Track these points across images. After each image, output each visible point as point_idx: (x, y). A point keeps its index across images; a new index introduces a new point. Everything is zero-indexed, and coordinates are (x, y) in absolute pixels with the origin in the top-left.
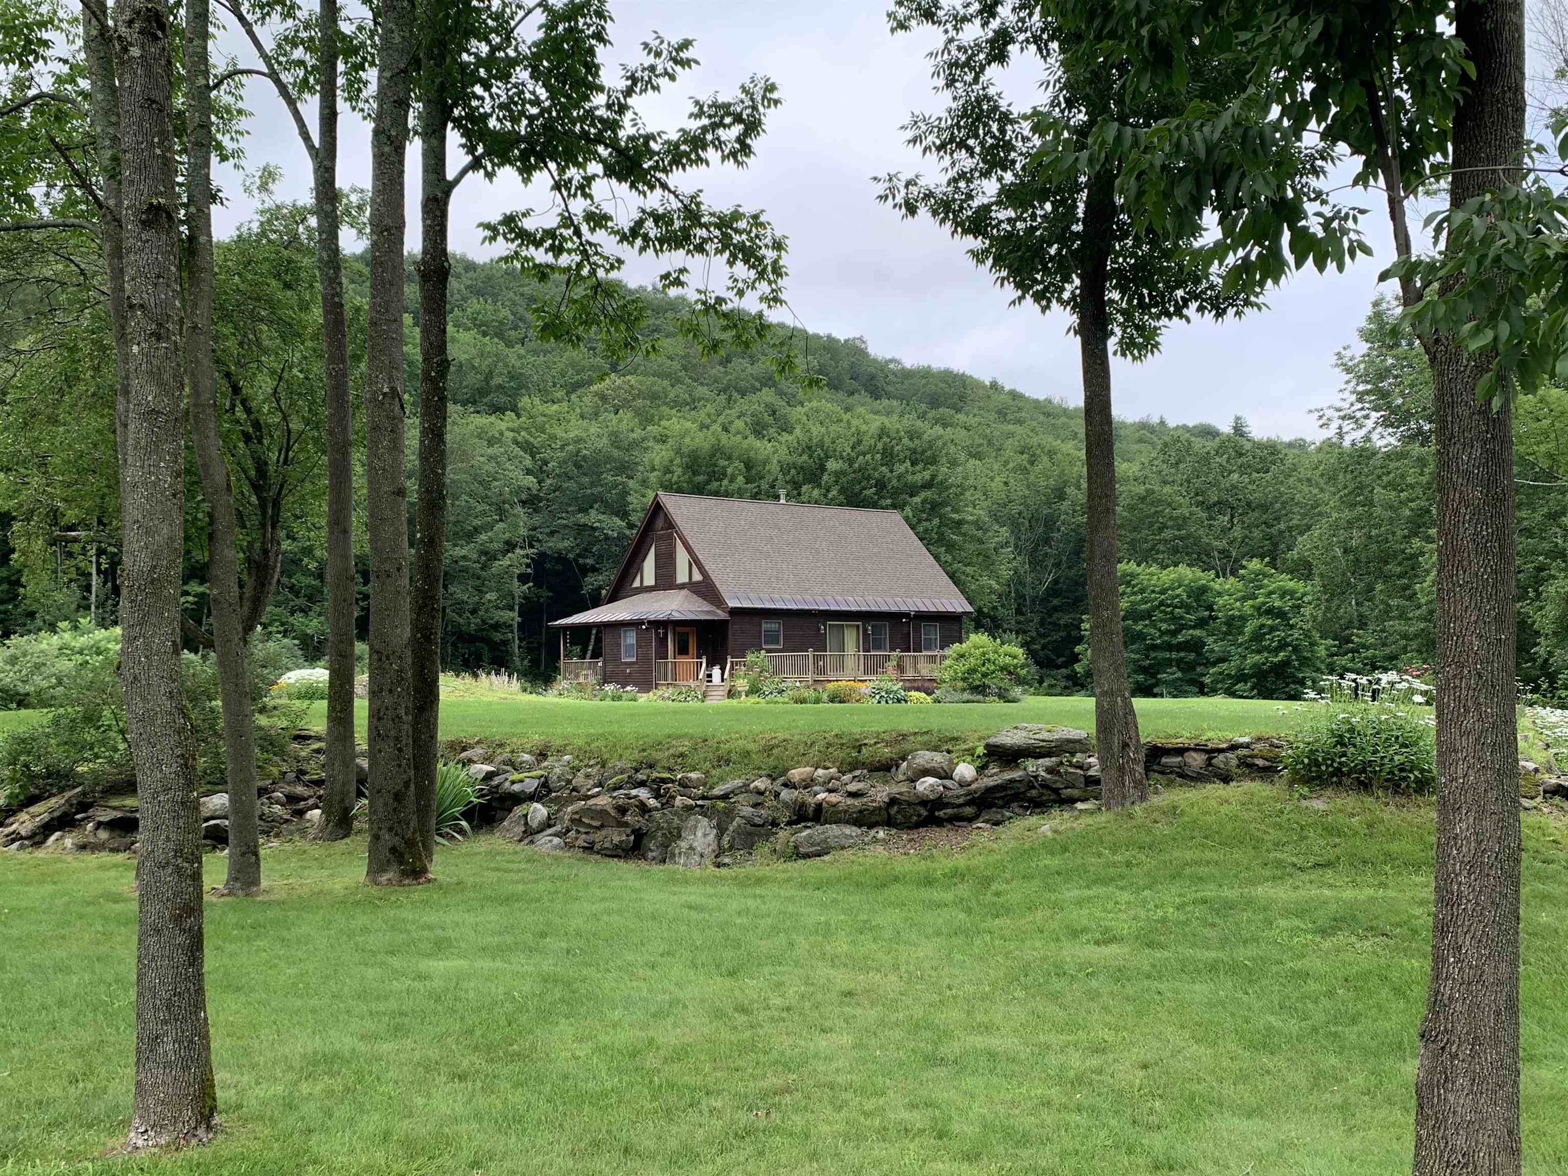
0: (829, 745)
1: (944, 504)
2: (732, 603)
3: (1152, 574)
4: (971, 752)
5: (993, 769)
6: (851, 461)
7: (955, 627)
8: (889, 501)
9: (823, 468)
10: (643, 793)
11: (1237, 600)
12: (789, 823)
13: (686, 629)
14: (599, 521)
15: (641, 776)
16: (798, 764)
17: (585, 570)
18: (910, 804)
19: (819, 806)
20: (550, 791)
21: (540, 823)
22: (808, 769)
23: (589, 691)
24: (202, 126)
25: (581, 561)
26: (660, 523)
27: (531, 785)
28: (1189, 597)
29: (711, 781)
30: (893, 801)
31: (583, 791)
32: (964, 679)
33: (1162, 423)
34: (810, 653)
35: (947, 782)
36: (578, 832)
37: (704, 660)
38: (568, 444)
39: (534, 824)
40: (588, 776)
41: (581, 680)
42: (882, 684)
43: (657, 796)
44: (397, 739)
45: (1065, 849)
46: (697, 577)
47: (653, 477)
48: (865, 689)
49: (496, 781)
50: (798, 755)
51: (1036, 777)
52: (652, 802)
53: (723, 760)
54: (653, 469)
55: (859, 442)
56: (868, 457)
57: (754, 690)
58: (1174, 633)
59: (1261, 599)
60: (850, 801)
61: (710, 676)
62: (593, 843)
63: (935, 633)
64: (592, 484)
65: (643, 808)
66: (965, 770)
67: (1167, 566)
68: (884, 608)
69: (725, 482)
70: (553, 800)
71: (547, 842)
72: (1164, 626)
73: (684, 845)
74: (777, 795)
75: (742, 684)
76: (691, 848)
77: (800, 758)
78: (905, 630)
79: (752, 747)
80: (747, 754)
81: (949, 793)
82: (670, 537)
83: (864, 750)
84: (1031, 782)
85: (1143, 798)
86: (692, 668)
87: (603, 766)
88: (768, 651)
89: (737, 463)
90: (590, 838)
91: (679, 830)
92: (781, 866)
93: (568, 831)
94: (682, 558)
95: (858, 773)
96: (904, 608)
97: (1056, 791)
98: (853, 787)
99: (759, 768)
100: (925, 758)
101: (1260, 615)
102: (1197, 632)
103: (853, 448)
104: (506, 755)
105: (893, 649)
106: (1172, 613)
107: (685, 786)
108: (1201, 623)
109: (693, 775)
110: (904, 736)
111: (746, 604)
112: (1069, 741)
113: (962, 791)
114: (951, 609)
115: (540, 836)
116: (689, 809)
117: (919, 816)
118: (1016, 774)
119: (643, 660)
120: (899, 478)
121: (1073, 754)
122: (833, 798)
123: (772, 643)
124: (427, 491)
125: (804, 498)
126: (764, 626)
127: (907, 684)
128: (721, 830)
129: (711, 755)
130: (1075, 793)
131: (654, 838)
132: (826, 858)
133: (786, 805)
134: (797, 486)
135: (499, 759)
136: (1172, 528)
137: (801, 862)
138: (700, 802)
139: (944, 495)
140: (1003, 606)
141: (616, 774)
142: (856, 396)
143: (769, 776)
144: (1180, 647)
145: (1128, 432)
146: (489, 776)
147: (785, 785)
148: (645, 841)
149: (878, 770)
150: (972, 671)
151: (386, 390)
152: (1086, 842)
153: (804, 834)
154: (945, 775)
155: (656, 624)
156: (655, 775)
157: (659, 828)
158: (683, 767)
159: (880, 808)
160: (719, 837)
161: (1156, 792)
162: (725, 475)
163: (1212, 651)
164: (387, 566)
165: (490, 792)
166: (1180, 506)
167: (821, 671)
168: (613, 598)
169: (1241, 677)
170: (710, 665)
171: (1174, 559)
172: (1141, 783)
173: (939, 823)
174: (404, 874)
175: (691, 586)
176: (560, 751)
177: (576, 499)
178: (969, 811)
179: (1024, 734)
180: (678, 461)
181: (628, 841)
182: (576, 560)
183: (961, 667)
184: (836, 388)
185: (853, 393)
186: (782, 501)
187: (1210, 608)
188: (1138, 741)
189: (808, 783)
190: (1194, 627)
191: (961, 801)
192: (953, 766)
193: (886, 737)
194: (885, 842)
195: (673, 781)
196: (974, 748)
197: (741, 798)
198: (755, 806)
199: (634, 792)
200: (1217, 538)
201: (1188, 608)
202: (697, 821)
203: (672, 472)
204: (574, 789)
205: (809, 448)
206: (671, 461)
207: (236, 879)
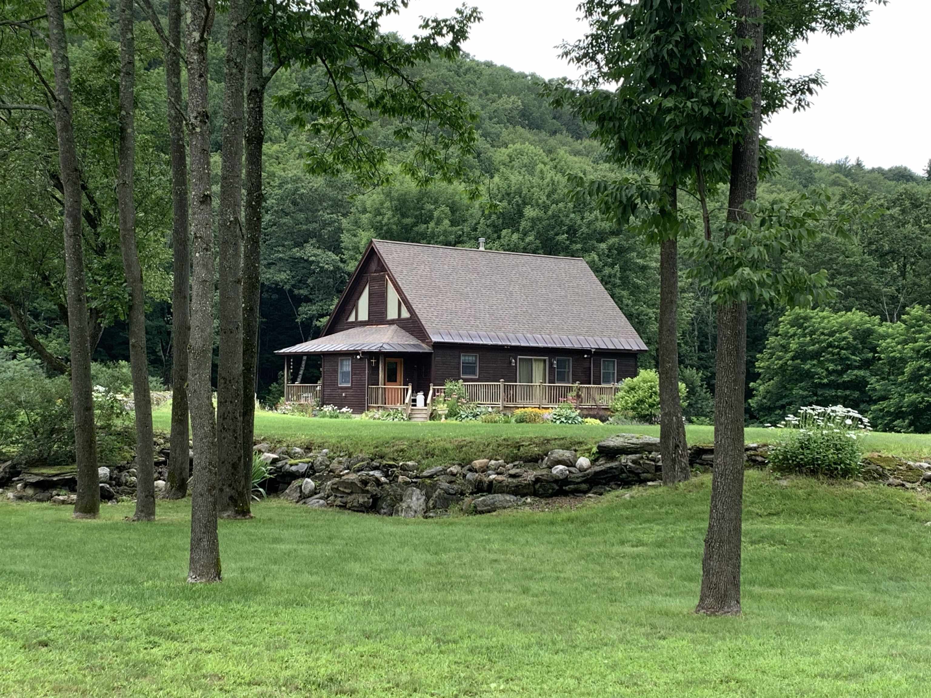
0: (499, 445)
1: (630, 249)
2: (435, 338)
3: (824, 318)
4: (589, 450)
5: (601, 461)
6: (546, 208)
7: (632, 363)
8: (579, 246)
9: (521, 214)
10: (377, 474)
11: (898, 343)
12: (472, 493)
13: (392, 360)
14: (314, 255)
15: (375, 463)
16: (479, 457)
17: (299, 300)
18: (548, 482)
19: (491, 482)
20: (315, 472)
21: (310, 491)
22: (486, 460)
23: (310, 410)
24: (130, 63)
25: (296, 292)
26: (373, 266)
27: (303, 468)
28: (855, 339)
29: (421, 467)
30: (537, 480)
31: (337, 472)
32: (633, 409)
33: (859, 165)
34: (501, 383)
35: (572, 469)
36: (336, 496)
37: (410, 388)
38: (287, 183)
39: (307, 492)
40: (340, 463)
41: (302, 401)
42: (563, 412)
43: (386, 476)
44: (235, 431)
45: (635, 506)
46: (405, 314)
47: (365, 218)
48: (548, 414)
49: (280, 464)
50: (479, 451)
51: (626, 466)
52: (383, 479)
53: (430, 454)
54: (364, 211)
55: (554, 191)
56: (561, 205)
57: (452, 414)
58: (840, 373)
59: (920, 343)
60: (510, 480)
61: (414, 401)
62: (346, 503)
63: (614, 367)
64: (308, 221)
65: (378, 482)
66: (584, 461)
67: (839, 310)
68: (568, 345)
69: (432, 224)
70: (316, 478)
71: (314, 502)
72: (831, 367)
73: (404, 505)
74: (464, 476)
75: (442, 409)
76: (409, 507)
77: (481, 453)
78: (586, 365)
79: (448, 446)
80: (445, 450)
81: (572, 476)
82: (383, 279)
83: (521, 449)
84: (622, 469)
85: (686, 478)
86: (400, 394)
87: (350, 457)
88: (465, 380)
89: (443, 207)
90: (344, 500)
91: (401, 496)
92: (465, 517)
93: (328, 497)
94: (392, 297)
95: (516, 463)
96: (586, 346)
97: (638, 475)
98: (513, 472)
99: (453, 460)
100: (559, 453)
101: (918, 359)
102: (861, 373)
103: (548, 196)
104: (284, 449)
105: (574, 382)
106: (838, 354)
107: (405, 470)
108: (866, 364)
109: (410, 463)
110: (548, 441)
111: (447, 339)
112: (648, 444)
113: (580, 475)
114: (628, 347)
115: (310, 499)
116: (407, 483)
117: (553, 489)
118: (614, 464)
119: (358, 386)
120: (589, 224)
121: (650, 453)
122: (500, 478)
123: (470, 374)
124: (249, 278)
125: (504, 241)
126: (462, 358)
127: (585, 412)
128: (428, 497)
129: (422, 451)
130: (649, 476)
131: (385, 501)
132: (494, 513)
133: (470, 482)
134: (497, 230)
135: (279, 450)
136: (845, 274)
137: (478, 516)
138: (414, 480)
139: (631, 241)
140: (686, 343)
141: (359, 461)
142: (558, 135)
143: (459, 465)
144: (845, 386)
145: (823, 174)
146: (274, 461)
147: (470, 470)
148: (379, 503)
149: (530, 461)
150: (641, 402)
151: (232, 219)
152: (646, 503)
153: (480, 499)
154: (571, 464)
155: (369, 355)
156: (385, 462)
157: (388, 495)
158: (403, 458)
159: (529, 484)
160: (427, 501)
161: (696, 476)
162: (431, 218)
163: (874, 390)
164: (231, 326)
165: (276, 471)
166: (853, 254)
167: (513, 399)
168: (331, 330)
169: (899, 414)
170: (415, 391)
171: (846, 303)
172: (685, 469)
173: (565, 494)
174: (237, 513)
175: (399, 322)
176: (321, 446)
177: (292, 233)
178: (584, 486)
179: (622, 439)
180: (387, 204)
181: (368, 503)
182: (291, 291)
183: (631, 399)
184: (538, 128)
185: (555, 133)
186: (482, 248)
187: (873, 350)
188: (685, 444)
189: (485, 469)
190: (859, 368)
191: (579, 480)
192: (576, 459)
193: (537, 441)
194: (531, 504)
195: (397, 467)
196: (591, 449)
197: (441, 478)
198: (450, 482)
199: (371, 473)
200: (887, 285)
201: (854, 350)
202: (413, 491)
203: (383, 215)
204: (331, 471)
205: (508, 194)
206: (382, 204)
207: (142, 511)
